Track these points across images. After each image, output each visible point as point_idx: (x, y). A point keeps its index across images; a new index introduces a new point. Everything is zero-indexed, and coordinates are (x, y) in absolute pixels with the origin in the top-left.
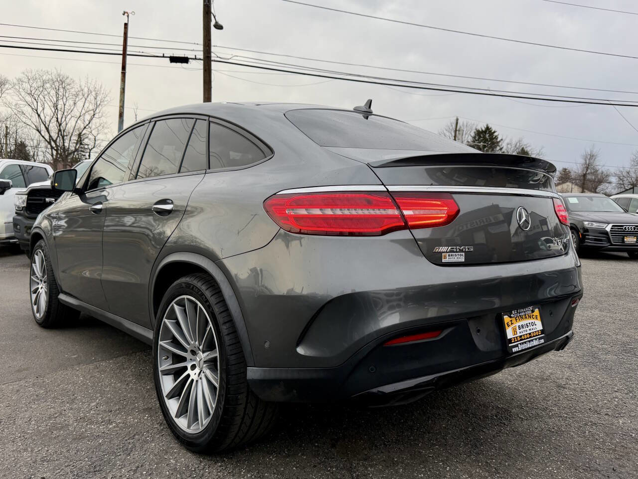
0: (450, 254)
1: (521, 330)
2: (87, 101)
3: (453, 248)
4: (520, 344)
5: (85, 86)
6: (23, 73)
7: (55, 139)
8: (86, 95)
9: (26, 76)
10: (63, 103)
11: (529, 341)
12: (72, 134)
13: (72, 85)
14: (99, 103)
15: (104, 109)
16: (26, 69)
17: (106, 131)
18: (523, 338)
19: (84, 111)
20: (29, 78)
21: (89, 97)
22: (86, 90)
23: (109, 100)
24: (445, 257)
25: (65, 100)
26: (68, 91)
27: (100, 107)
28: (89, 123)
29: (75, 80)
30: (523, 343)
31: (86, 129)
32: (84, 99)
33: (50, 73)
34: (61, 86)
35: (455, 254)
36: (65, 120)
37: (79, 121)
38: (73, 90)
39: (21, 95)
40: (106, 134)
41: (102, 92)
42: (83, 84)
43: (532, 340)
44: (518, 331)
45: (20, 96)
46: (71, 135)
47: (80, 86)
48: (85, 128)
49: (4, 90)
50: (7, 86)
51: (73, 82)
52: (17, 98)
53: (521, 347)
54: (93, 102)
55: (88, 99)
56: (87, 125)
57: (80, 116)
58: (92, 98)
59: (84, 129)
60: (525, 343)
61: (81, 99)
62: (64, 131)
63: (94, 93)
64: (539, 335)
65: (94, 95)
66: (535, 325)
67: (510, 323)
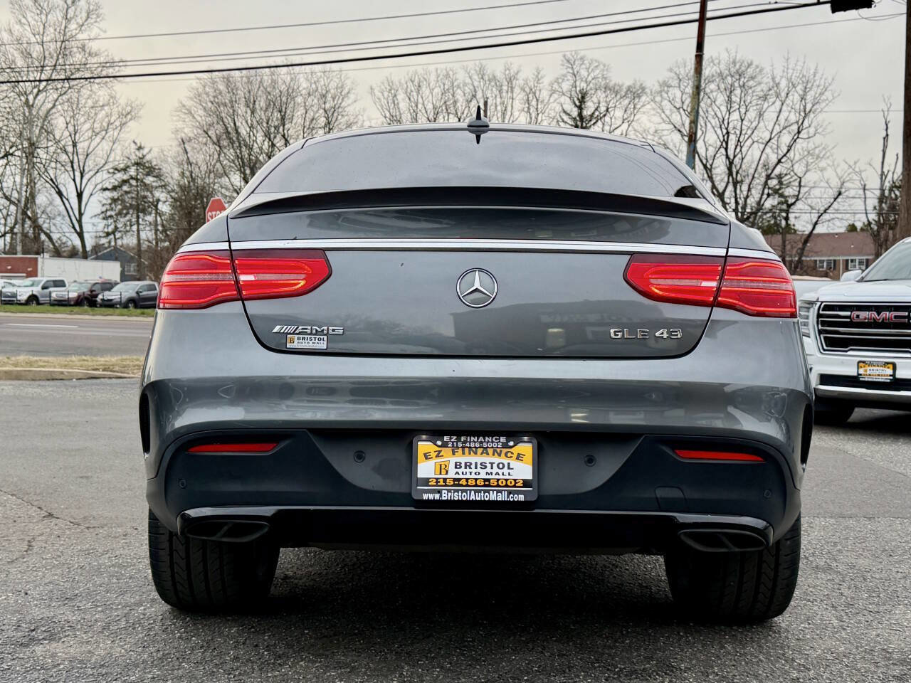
0: (301, 336)
1: (461, 470)
2: (784, 108)
3: (306, 329)
5: (782, 77)
6: (671, 70)
7: (721, 191)
8: (783, 95)
9: (676, 74)
10: (739, 118)
12: (753, 177)
13: (759, 78)
14: (809, 107)
15: (820, 117)
16: (677, 62)
17: (823, 164)
19: (777, 129)
20: (681, 77)
21: (790, 97)
22: (783, 84)
23: (830, 98)
24: (292, 341)
25: (743, 110)
26: (750, 91)
27: (812, 115)
28: (788, 151)
29: (763, 66)
31: (781, 164)
32: (778, 104)
33: (716, 61)
34: (736, 84)
35: (309, 337)
36: (741, 151)
37: (768, 150)
38: (759, 89)
39: (664, 112)
40: (822, 170)
41: (817, 83)
42: (778, 73)
44: (453, 470)
45: (663, 115)
46: (750, 178)
47: (773, 79)
48: (779, 161)
49: (638, 106)
50: (644, 98)
51: (761, 71)
52: (657, 119)
54: (797, 107)
55: (788, 101)
56: (785, 155)
57: (770, 139)
58: (797, 98)
59: (777, 165)
60: (463, 491)
61: (774, 103)
62: (737, 173)
63: (800, 88)
64: (515, 486)
65: (801, 93)
66: (509, 468)
67: (434, 455)
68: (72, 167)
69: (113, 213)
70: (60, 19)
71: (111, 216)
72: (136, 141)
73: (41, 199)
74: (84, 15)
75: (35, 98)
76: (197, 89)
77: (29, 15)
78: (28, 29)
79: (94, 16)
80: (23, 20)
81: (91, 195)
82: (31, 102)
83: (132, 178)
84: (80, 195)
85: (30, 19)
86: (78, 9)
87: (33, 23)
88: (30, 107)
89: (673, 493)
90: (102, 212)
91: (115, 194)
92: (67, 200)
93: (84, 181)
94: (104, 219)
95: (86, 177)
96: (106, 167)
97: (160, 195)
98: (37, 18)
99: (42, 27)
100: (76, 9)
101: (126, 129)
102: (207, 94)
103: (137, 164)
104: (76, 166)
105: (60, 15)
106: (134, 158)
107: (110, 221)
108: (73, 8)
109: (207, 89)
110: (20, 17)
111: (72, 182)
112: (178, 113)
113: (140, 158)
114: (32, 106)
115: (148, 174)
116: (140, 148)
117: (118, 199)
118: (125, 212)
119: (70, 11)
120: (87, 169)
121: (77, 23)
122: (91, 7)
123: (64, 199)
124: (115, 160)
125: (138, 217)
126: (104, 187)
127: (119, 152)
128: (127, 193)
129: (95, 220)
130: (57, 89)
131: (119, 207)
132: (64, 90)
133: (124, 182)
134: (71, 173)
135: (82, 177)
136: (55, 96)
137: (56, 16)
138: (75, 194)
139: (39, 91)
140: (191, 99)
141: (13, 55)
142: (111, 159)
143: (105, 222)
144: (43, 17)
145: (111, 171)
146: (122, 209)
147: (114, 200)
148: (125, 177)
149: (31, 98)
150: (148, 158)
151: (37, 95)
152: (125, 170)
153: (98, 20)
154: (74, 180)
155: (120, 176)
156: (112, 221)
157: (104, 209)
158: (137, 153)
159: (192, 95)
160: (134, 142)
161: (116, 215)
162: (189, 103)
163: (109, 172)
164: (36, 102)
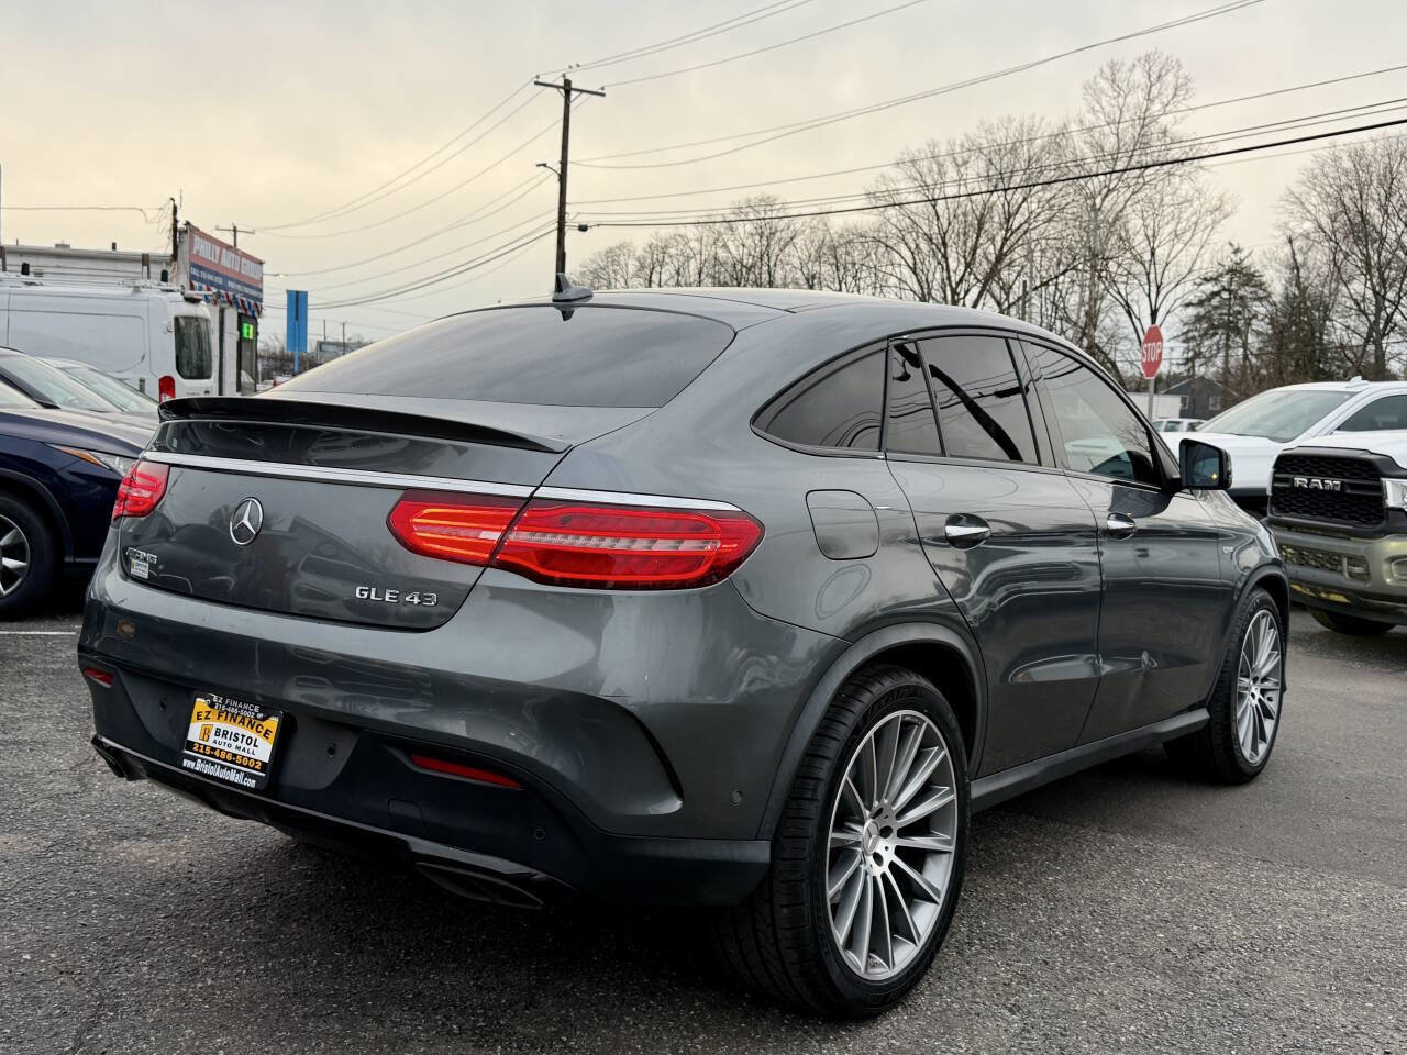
0: (137, 562)
1: (219, 739)
3: (140, 554)
4: (203, 760)
11: (223, 767)
18: (217, 753)
24: (133, 566)
30: (208, 762)
35: (140, 563)
43: (229, 769)
44: (212, 737)
53: (199, 766)
60: (213, 764)
64: (253, 768)
66: (255, 746)
67: (204, 715)
68: (1148, 279)
69: (1196, 334)
70: (1141, 100)
71: (1194, 338)
72: (1233, 242)
73: (1105, 321)
74: (1170, 92)
75: (1103, 200)
76: (1312, 170)
77: (1104, 100)
78: (1102, 117)
79: (1183, 92)
80: (1097, 107)
81: (1168, 313)
82: (1098, 206)
83: (1224, 289)
84: (1154, 314)
85: (1104, 104)
86: (1164, 87)
87: (1107, 108)
88: (1095, 210)
89: (411, 811)
90: (1184, 334)
91: (1202, 311)
92: (1139, 319)
93: (1161, 297)
94: (1184, 341)
95: (1163, 292)
96: (1190, 277)
97: (1260, 309)
98: (1113, 102)
99: (1118, 113)
100: (1161, 86)
101: (1219, 228)
102: (1326, 176)
103: (1232, 271)
104: (1152, 276)
105: (1140, 96)
106: (1228, 263)
107: (1192, 344)
108: (1158, 85)
109: (1326, 169)
110: (1094, 103)
111: (1147, 299)
112: (1282, 203)
113: (1237, 264)
114: (1100, 209)
115: (1245, 284)
116: (1236, 251)
117: (1204, 317)
118: (1211, 332)
119: (1153, 88)
120: (1165, 281)
121: (1162, 103)
122: (1181, 81)
123: (1134, 319)
124: (1201, 269)
125: (1228, 339)
126: (1187, 302)
127: (1207, 257)
128: (1216, 308)
129: (1173, 344)
130: (1129, 187)
131: (1205, 326)
132: (1138, 186)
133: (1215, 294)
134: (1146, 287)
135: (1158, 293)
136: (1128, 195)
137: (1138, 97)
138: (1149, 312)
139: (1109, 191)
140: (1303, 183)
141: (1081, 151)
142: (1196, 268)
143: (1185, 345)
144: (1121, 100)
145: (1198, 281)
146: (1208, 329)
147: (1199, 319)
148: (1216, 289)
149: (1098, 201)
150: (1245, 263)
151: (1106, 195)
152: (1215, 280)
153: (1187, 96)
154: (1149, 295)
155: (1210, 287)
156: (1195, 343)
157: (1185, 329)
158: (1233, 256)
159: (1305, 178)
160: (1231, 244)
161: (1200, 336)
162: (1298, 190)
163: (1195, 283)
164: (1105, 203)
